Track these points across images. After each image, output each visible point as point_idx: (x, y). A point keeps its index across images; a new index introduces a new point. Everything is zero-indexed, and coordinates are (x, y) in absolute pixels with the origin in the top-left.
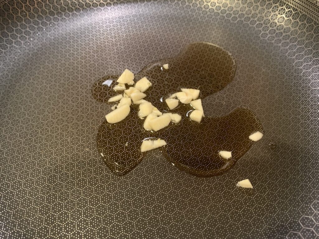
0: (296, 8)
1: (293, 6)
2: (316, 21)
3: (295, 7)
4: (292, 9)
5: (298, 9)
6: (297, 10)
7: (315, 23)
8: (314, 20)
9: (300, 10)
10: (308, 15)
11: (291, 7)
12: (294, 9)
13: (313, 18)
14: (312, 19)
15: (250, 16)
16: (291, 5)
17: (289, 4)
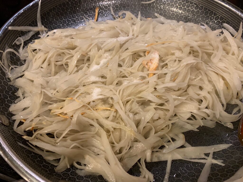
2: (209, 9)
4: (193, 4)
6: (197, 4)
8: (208, 8)
9: (198, 4)
10: (204, 6)
14: (206, 8)
16: (193, 2)
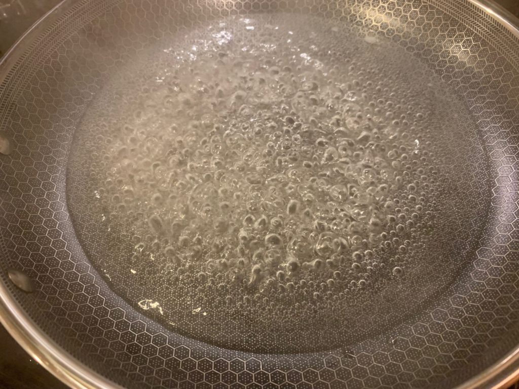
0: (494, 46)
1: (490, 43)
3: (492, 45)
5: (496, 48)
7: (515, 71)
11: (488, 44)
12: (491, 48)
13: (513, 65)
15: (432, 48)
17: (486, 40)
